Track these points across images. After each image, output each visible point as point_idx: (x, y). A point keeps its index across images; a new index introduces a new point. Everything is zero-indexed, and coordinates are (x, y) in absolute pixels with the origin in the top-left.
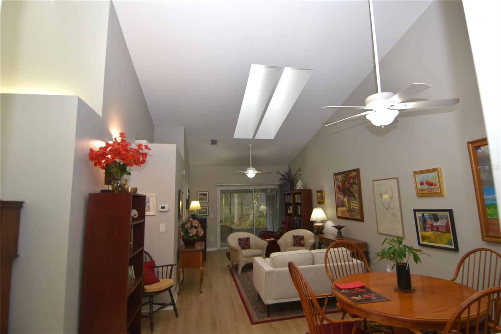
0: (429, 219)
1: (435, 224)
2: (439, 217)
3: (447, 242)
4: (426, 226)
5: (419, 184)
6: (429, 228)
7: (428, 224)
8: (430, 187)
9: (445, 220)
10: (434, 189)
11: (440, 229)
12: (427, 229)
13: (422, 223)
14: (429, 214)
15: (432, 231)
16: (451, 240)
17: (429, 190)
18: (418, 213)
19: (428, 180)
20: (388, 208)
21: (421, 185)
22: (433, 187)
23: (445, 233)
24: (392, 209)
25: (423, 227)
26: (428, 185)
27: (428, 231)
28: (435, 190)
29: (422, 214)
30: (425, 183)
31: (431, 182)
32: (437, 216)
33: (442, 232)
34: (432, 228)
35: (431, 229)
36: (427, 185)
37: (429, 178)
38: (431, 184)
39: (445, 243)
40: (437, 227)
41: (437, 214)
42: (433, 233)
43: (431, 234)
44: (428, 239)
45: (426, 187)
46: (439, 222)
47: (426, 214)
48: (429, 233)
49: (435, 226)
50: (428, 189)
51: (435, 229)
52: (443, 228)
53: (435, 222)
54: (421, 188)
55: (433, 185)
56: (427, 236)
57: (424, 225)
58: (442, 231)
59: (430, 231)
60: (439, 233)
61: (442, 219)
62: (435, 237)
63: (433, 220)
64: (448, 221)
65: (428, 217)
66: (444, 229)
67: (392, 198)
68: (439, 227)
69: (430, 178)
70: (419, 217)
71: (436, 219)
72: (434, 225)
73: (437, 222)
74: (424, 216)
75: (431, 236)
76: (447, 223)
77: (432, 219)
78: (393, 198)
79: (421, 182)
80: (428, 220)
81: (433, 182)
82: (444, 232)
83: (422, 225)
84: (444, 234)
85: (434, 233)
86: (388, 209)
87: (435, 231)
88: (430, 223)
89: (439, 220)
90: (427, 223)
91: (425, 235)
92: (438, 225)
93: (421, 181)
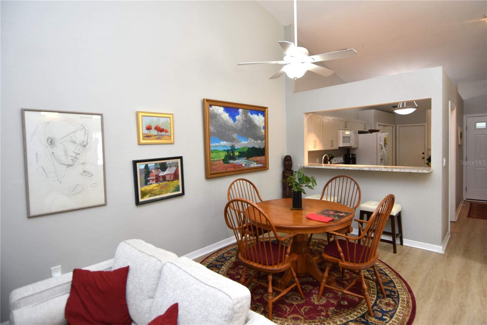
0: (155, 169)
1: (162, 174)
2: (167, 165)
3: (174, 189)
4: (148, 179)
5: (145, 129)
6: (153, 180)
7: (152, 176)
8: (160, 133)
9: (175, 167)
10: (164, 135)
11: (168, 178)
12: (150, 182)
13: (143, 176)
14: (156, 164)
15: (156, 182)
16: (179, 186)
17: (158, 136)
18: (139, 165)
19: (158, 125)
20: (71, 163)
21: (148, 130)
22: (163, 133)
23: (173, 181)
24: (83, 164)
25: (145, 180)
26: (158, 131)
27: (151, 184)
28: (166, 136)
29: (145, 165)
30: (153, 128)
31: (162, 127)
32: (166, 165)
33: (169, 181)
34: (157, 179)
35: (156, 181)
36: (156, 131)
37: (160, 123)
38: (161, 130)
39: (172, 191)
40: (164, 177)
41: (166, 163)
42: (157, 185)
43: (154, 187)
44: (150, 193)
45: (154, 132)
46: (167, 171)
47: (151, 165)
48: (153, 186)
49: (162, 176)
50: (156, 135)
51: (161, 179)
52: (170, 176)
53: (162, 171)
54: (146, 134)
55: (164, 131)
56: (149, 190)
57: (145, 178)
58: (169, 179)
59: (154, 183)
60: (166, 182)
61: (170, 167)
62: (160, 188)
63: (160, 170)
64: (178, 167)
65: (153, 167)
66: (172, 177)
67: (85, 146)
68: (166, 176)
69: (162, 123)
70: (140, 169)
71: (163, 167)
72: (159, 175)
73: (165, 171)
74: (148, 166)
75: (154, 189)
76: (176, 169)
77: (158, 169)
78: (88, 146)
79: (147, 127)
80: (153, 171)
81: (165, 128)
82: (171, 180)
83: (144, 178)
84: (171, 182)
85: (159, 184)
86: (69, 166)
87: (160, 182)
88: (155, 174)
89: (167, 169)
90: (151, 174)
91: (147, 189)
92: (166, 175)
93: (148, 125)
